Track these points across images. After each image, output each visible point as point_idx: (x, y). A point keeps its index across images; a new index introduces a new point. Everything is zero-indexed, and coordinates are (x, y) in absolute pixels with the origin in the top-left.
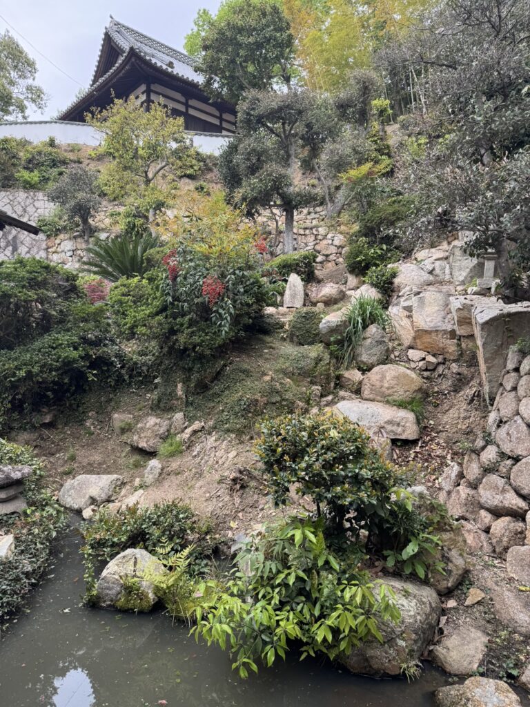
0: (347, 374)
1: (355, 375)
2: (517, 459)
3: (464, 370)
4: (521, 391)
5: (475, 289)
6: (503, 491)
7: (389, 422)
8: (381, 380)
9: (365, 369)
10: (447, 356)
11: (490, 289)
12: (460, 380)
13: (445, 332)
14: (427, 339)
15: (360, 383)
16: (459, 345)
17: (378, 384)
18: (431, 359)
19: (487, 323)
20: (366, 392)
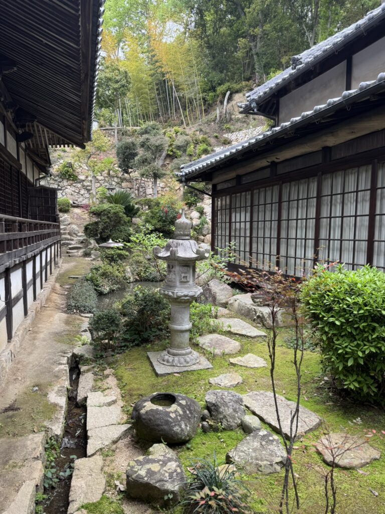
9: (205, 235)
15: (204, 239)
20: (206, 242)
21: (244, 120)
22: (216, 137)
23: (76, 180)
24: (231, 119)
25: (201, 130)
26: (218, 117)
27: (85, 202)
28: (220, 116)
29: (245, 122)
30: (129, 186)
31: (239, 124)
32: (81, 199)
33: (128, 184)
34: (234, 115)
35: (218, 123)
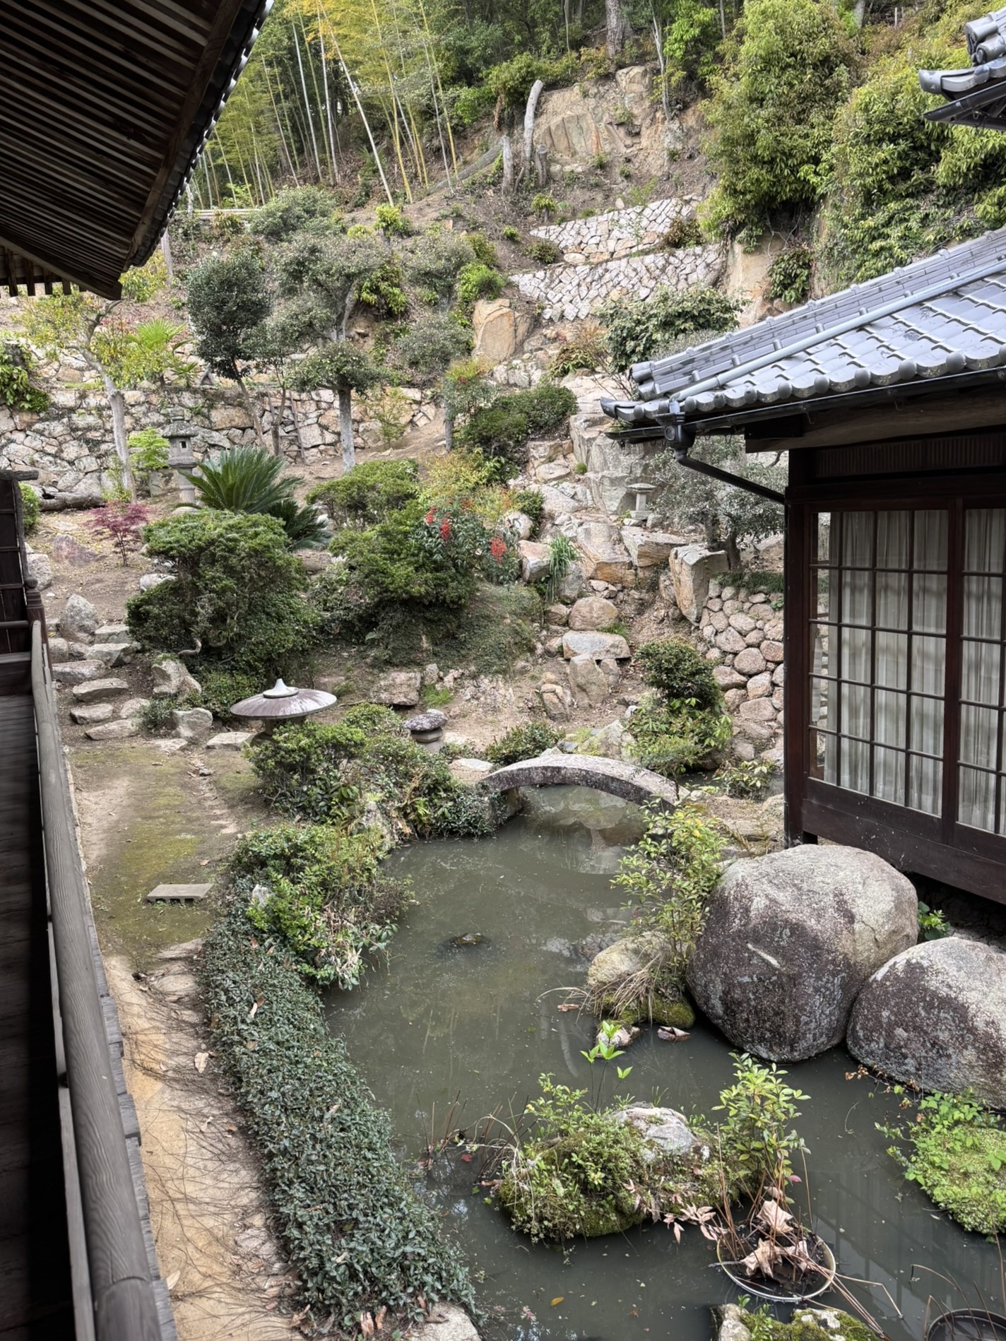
0: (553, 609)
1: (563, 610)
2: (736, 654)
3: (646, 596)
4: (728, 611)
5: (633, 521)
6: (731, 673)
7: (612, 646)
8: (591, 612)
9: (569, 602)
10: (625, 584)
11: (645, 521)
12: (642, 605)
13: (624, 563)
14: (607, 570)
15: (569, 615)
16: (636, 575)
17: (588, 615)
18: (612, 588)
19: (695, 565)
20: (578, 625)
21: (593, 180)
22: (511, 238)
23: (44, 409)
24: (550, 178)
25: (458, 217)
26: (507, 171)
27: (87, 488)
28: (515, 168)
29: (597, 185)
30: (238, 421)
31: (579, 195)
32: (70, 477)
33: (237, 416)
34: (557, 162)
35: (507, 193)
